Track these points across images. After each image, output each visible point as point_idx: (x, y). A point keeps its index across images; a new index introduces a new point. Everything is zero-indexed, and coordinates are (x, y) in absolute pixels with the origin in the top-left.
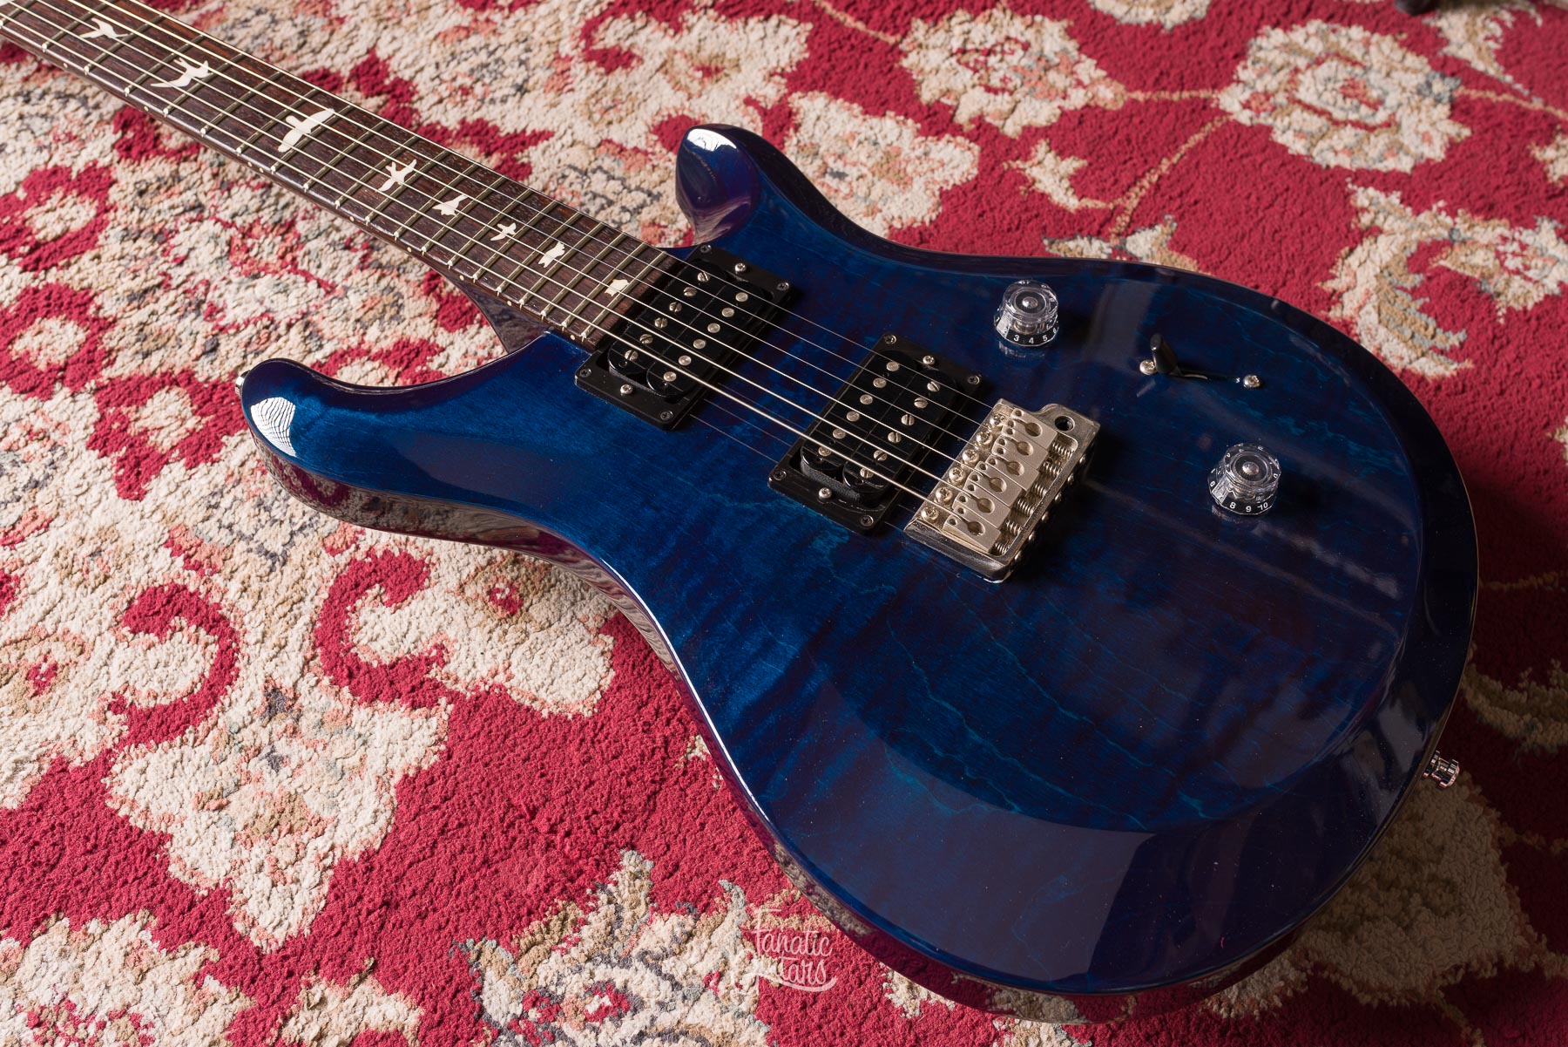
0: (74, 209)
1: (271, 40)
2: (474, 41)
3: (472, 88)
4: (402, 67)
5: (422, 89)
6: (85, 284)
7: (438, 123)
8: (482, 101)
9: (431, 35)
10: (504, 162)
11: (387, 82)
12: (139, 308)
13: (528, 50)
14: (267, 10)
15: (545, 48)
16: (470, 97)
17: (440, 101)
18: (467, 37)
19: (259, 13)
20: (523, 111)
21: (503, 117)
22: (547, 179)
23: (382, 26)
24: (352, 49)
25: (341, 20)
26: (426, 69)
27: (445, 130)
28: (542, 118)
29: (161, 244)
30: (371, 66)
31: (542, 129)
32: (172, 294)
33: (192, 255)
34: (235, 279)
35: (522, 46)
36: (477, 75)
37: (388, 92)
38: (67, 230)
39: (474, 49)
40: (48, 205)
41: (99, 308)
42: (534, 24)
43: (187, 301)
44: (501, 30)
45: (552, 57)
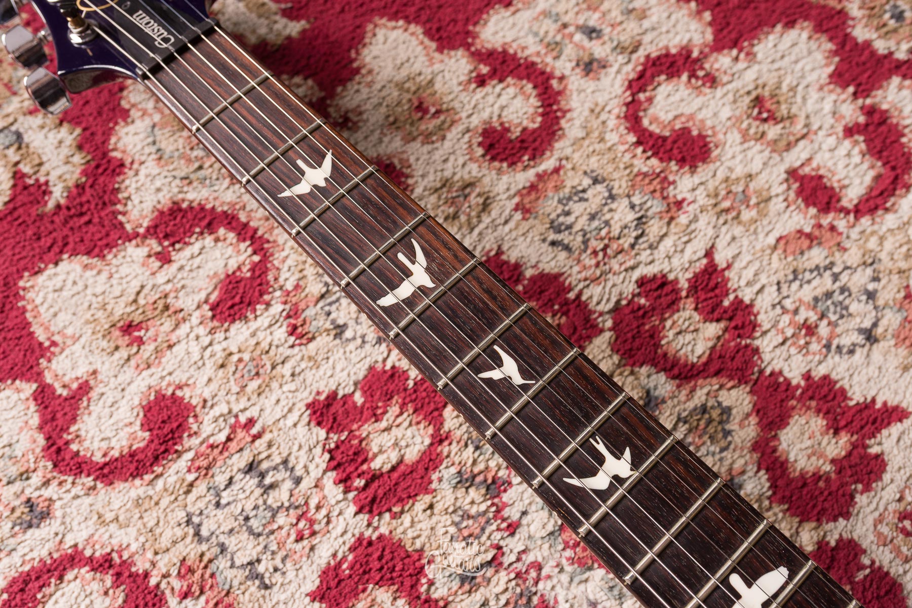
0: (409, 433)
1: (607, 223)
2: (817, 256)
3: (817, 326)
4: (743, 283)
5: (764, 319)
6: (418, 545)
7: (781, 373)
8: (828, 346)
9: (771, 240)
10: (855, 446)
11: (726, 303)
12: (470, 592)
13: (876, 279)
14: (604, 180)
15: (895, 278)
16: (814, 339)
17: (783, 343)
18: (810, 247)
19: (596, 181)
20: (872, 371)
21: (851, 376)
22: (903, 485)
23: (721, 221)
24: (689, 250)
25: (679, 204)
26: (766, 290)
27: (788, 382)
28: (894, 386)
29: (492, 498)
30: (711, 274)
31: (895, 403)
32: (503, 576)
33: (524, 521)
34: (568, 569)
35: (869, 271)
36: (821, 307)
37: (730, 319)
38: (401, 461)
39: (817, 267)
40: (384, 424)
41: (431, 583)
42: (882, 239)
43: (518, 590)
44: (847, 244)
45: (902, 294)
